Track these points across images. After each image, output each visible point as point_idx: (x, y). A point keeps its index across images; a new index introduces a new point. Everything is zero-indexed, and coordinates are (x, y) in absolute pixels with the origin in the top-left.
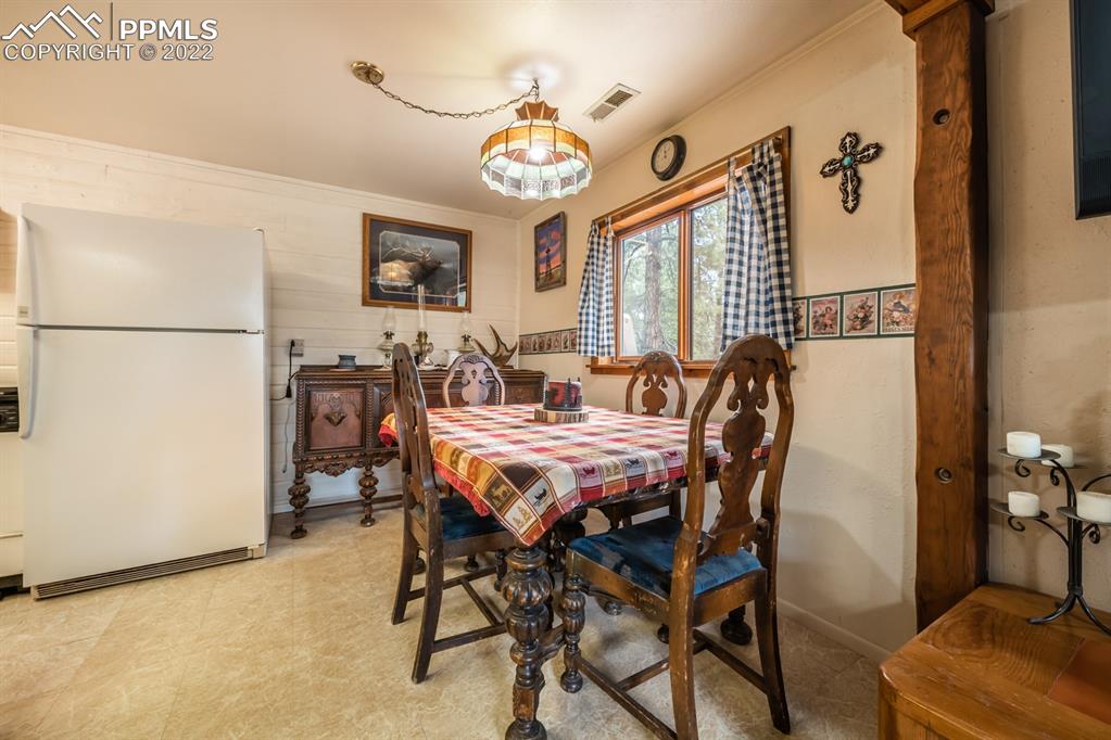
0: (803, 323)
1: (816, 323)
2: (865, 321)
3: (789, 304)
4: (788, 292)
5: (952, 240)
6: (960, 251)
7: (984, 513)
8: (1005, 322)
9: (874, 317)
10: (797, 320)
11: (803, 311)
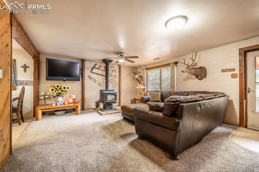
0: (18, 83)
1: (20, 84)
2: (27, 84)
3: (16, 81)
4: (16, 80)
5: (37, 78)
6: (37, 79)
7: (39, 100)
8: (40, 85)
9: (28, 84)
10: (17, 83)
11: (18, 82)
